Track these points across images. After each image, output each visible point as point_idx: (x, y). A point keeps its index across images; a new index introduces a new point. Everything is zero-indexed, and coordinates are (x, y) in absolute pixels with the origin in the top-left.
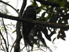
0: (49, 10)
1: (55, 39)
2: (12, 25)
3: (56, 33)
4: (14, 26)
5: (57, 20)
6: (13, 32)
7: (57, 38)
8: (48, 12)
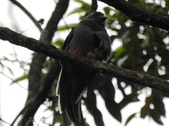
0: (128, 32)
2: (17, 60)
3: (138, 100)
4: (22, 67)
5: (145, 63)
6: (16, 81)
8: (124, 36)
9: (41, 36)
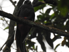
1: (58, 45)
2: (5, 20)
4: (7, 23)
5: (65, 21)
6: (4, 30)
7: (61, 45)
8: (55, 9)
9: (15, 9)
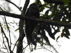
0: (53, 8)
1: (59, 37)
2: (15, 23)
3: (60, 31)
4: (17, 25)
5: (61, 18)
6: (16, 31)
7: (60, 36)
8: (52, 10)
